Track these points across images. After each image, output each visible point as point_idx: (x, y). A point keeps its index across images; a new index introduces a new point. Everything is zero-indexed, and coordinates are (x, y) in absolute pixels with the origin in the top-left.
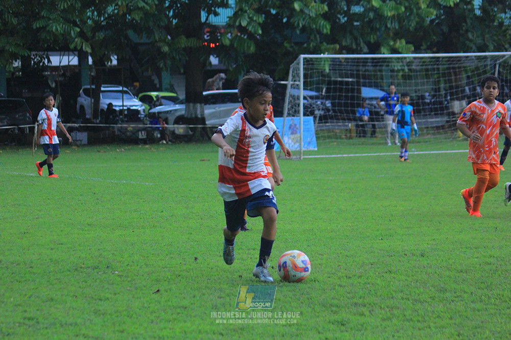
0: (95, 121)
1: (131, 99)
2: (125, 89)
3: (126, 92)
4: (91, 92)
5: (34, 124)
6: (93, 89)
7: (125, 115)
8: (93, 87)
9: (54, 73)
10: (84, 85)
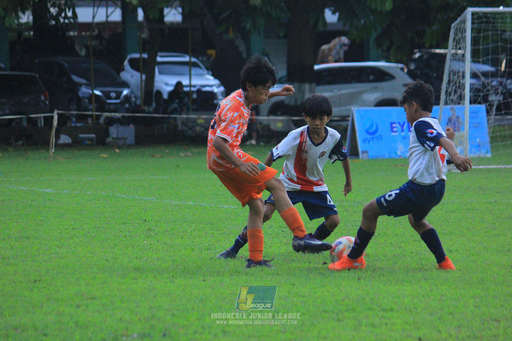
0: (146, 108)
1: (202, 75)
2: (193, 60)
3: (195, 65)
4: (141, 63)
5: (53, 112)
6: (144, 59)
7: (194, 100)
8: (145, 56)
9: (84, 33)
10: (131, 53)
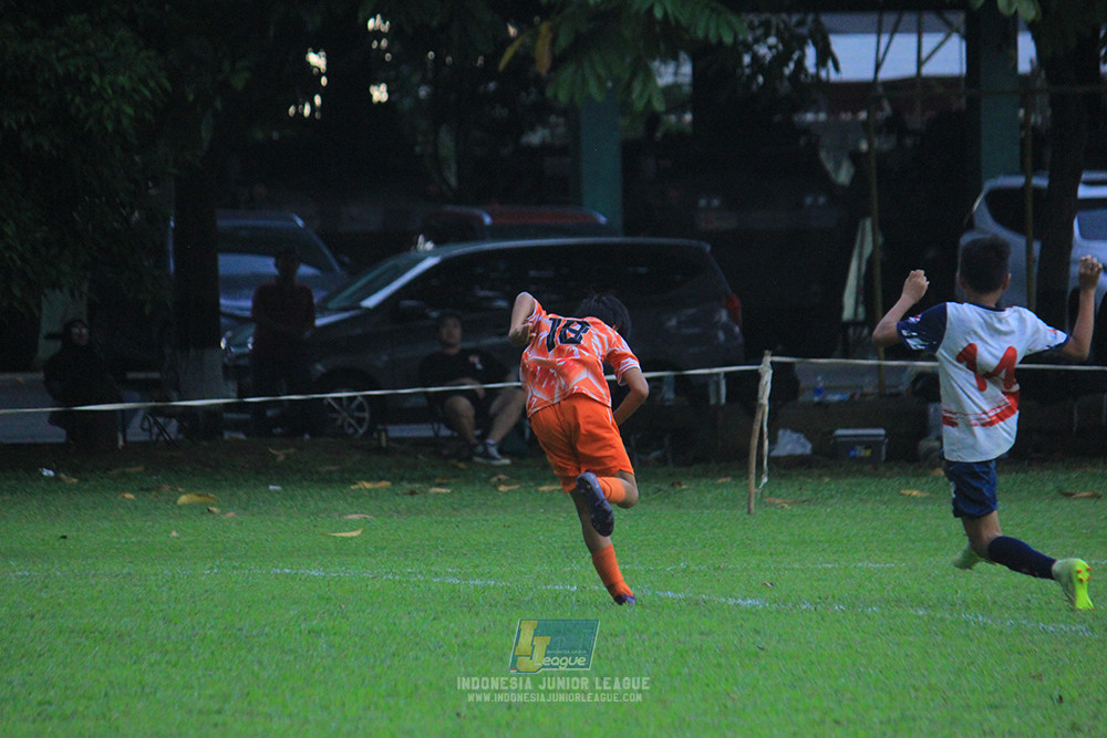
4: (1029, 207)
5: (759, 361)
6: (1037, 190)
8: (1041, 181)
9: (846, 116)
10: (994, 176)
